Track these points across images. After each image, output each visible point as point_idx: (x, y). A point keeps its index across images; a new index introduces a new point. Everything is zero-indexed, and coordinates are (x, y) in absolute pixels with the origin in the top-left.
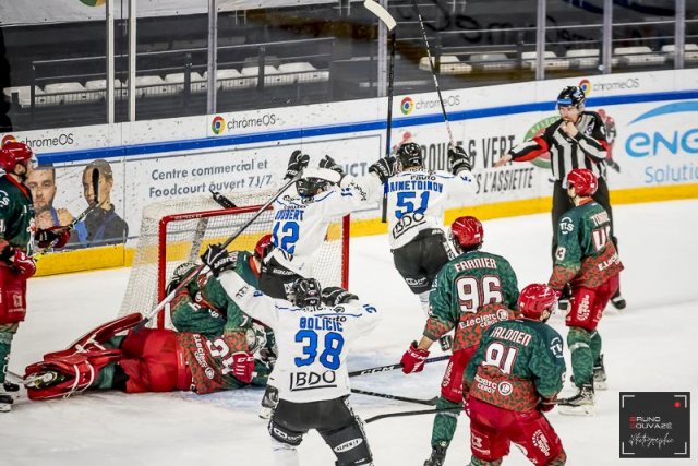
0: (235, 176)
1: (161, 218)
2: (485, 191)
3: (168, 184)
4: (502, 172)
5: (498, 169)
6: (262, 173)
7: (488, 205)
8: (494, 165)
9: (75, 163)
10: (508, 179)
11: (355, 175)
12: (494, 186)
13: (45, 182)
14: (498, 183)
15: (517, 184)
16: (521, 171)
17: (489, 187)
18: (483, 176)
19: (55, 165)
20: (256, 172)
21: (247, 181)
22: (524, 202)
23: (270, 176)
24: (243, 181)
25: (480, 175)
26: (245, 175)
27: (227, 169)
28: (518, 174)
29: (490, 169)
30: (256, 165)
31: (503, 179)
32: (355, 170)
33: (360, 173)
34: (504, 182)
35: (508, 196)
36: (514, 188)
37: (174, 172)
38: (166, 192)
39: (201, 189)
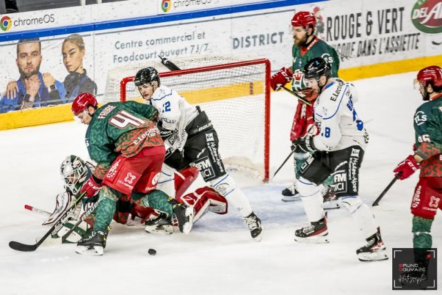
0: (179, 45)
1: (122, 79)
2: (380, 53)
3: (127, 52)
4: (393, 37)
5: (391, 35)
6: (201, 42)
7: (383, 64)
8: (387, 31)
9: (56, 37)
10: (399, 42)
11: (275, 42)
12: (387, 48)
13: (33, 52)
14: (390, 46)
15: (406, 46)
16: (410, 35)
17: (383, 50)
18: (378, 41)
19: (41, 39)
20: (196, 41)
21: (190, 49)
22: (412, 60)
23: (207, 44)
24: (186, 49)
25: (375, 40)
26: (187, 44)
27: (174, 39)
28: (407, 39)
29: (384, 35)
30: (196, 35)
31: (394, 43)
32: (275, 38)
33: (278, 41)
34: (395, 45)
35: (399, 56)
36: (404, 49)
37: (132, 43)
38: (126, 59)
39: (153, 56)
